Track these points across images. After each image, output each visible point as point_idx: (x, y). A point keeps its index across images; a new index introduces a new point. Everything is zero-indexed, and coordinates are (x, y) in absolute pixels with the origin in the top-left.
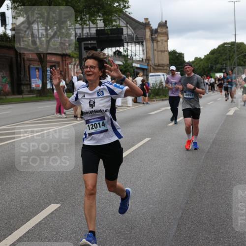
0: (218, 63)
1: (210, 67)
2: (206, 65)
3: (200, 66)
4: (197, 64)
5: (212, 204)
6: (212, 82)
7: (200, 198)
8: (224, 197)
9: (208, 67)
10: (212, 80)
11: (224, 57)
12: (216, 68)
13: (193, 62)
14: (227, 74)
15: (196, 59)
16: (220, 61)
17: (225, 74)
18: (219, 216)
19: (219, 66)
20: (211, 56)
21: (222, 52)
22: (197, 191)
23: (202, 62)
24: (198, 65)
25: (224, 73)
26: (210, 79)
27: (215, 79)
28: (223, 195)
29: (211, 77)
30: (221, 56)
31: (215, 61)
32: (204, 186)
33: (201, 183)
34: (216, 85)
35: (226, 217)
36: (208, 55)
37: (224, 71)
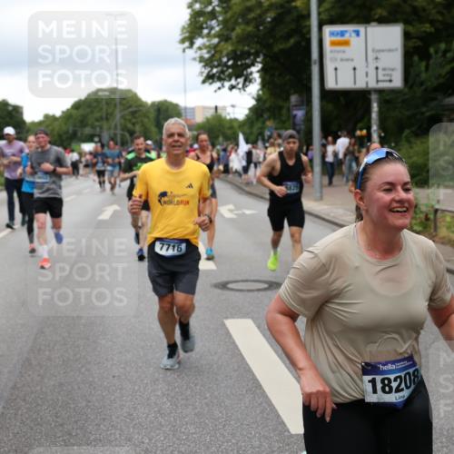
0: (85, 126)
1: (71, 131)
2: (64, 128)
3: (53, 130)
4: (47, 126)
5: (61, 385)
6: (74, 160)
7: (39, 375)
8: (83, 370)
9: (67, 132)
10: (75, 156)
11: (97, 115)
12: (82, 134)
13: (40, 123)
14: (103, 146)
15: (47, 116)
16: (90, 123)
17: (99, 145)
18: (72, 406)
19: (88, 131)
20: (75, 112)
21: (95, 104)
22: (34, 363)
23: (57, 123)
24: (50, 128)
25: (96, 142)
26: (71, 155)
27: (81, 154)
28: (82, 367)
29: (72, 151)
30: (92, 112)
31: (82, 122)
32: (47, 353)
33: (43, 347)
34: (81, 166)
35: (87, 406)
36: (68, 110)
37: (96, 139)
